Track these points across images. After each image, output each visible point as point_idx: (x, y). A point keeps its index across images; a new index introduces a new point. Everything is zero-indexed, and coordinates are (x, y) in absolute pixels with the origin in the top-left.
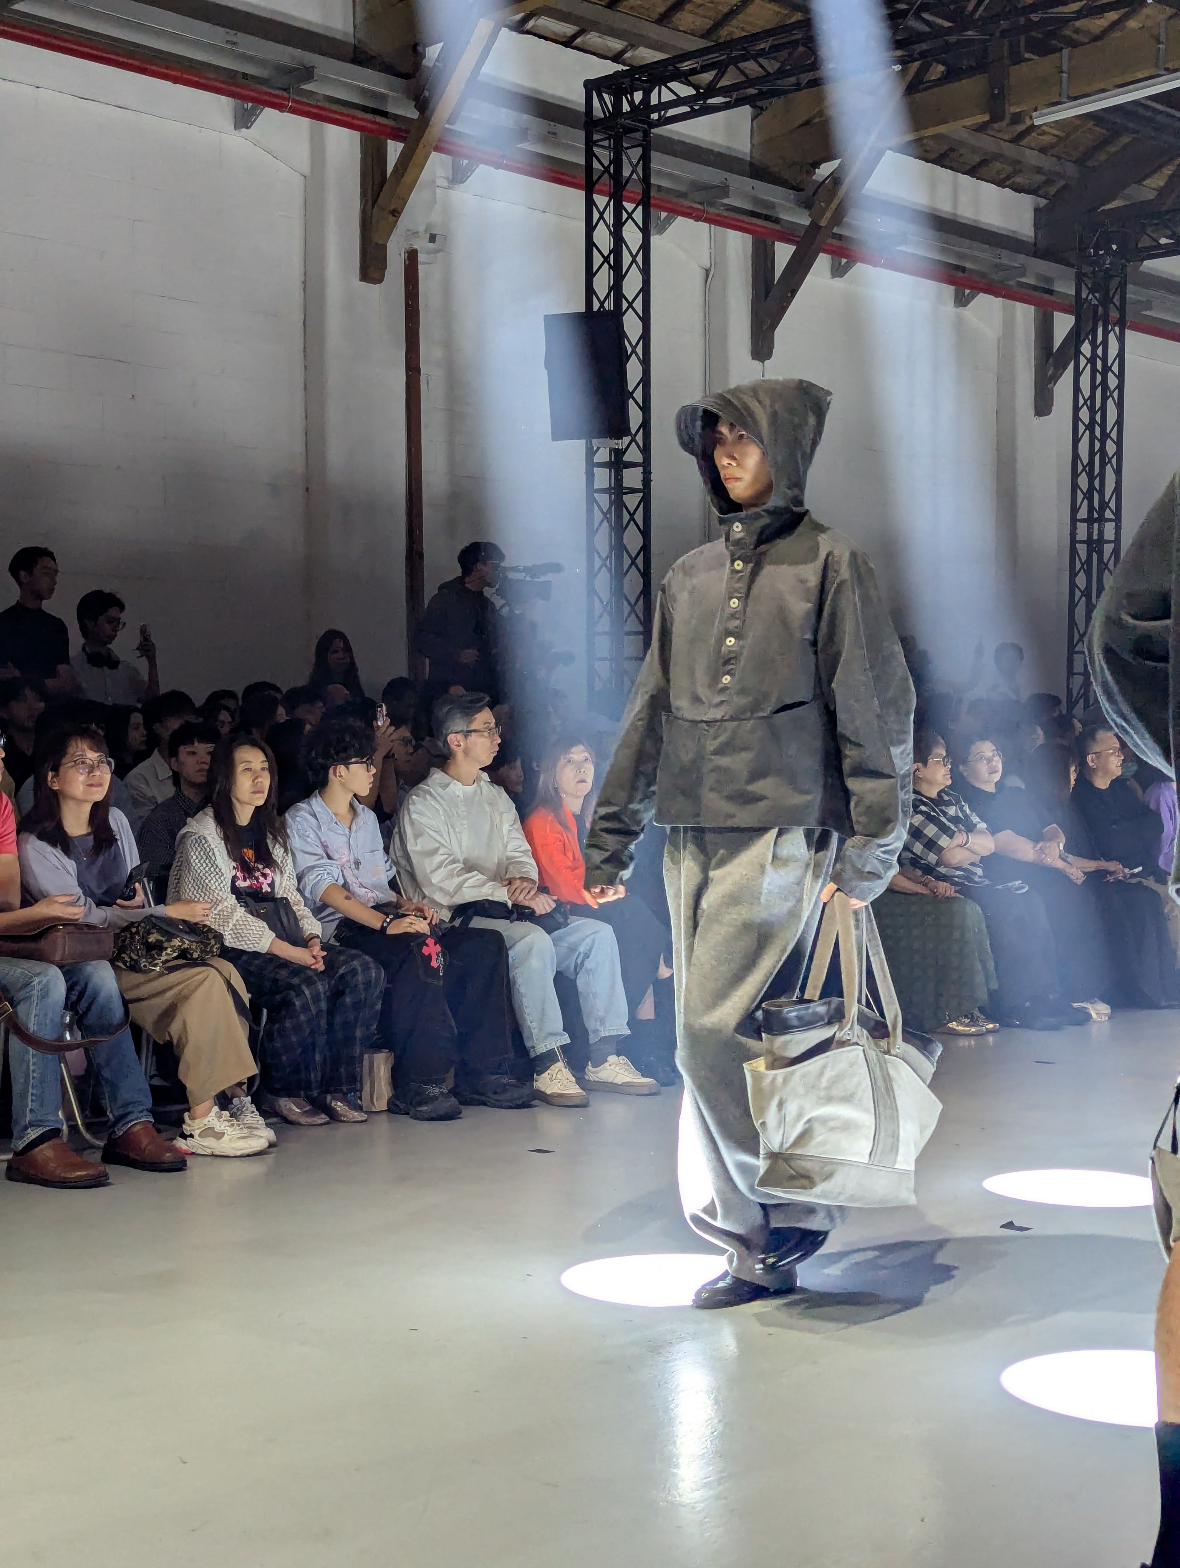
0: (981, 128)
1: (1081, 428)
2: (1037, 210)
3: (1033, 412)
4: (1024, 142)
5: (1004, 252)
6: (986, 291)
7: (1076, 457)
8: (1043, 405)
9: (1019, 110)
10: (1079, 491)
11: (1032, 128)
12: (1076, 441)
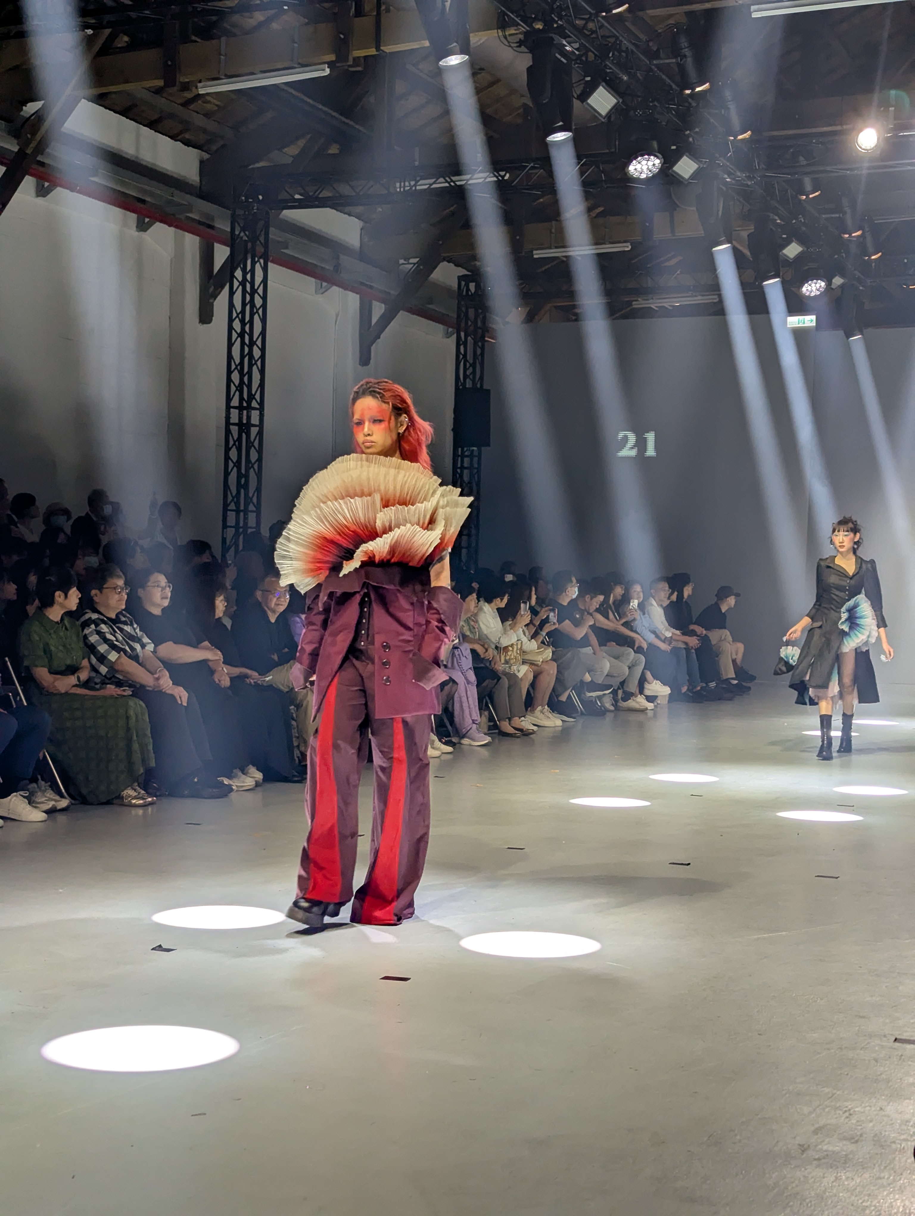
0: (158, 91)
1: (234, 335)
2: (202, 162)
3: (198, 320)
4: (192, 107)
5: (177, 192)
6: (161, 221)
7: (230, 357)
8: (206, 316)
9: (187, 80)
10: (232, 384)
11: (199, 96)
12: (230, 345)
